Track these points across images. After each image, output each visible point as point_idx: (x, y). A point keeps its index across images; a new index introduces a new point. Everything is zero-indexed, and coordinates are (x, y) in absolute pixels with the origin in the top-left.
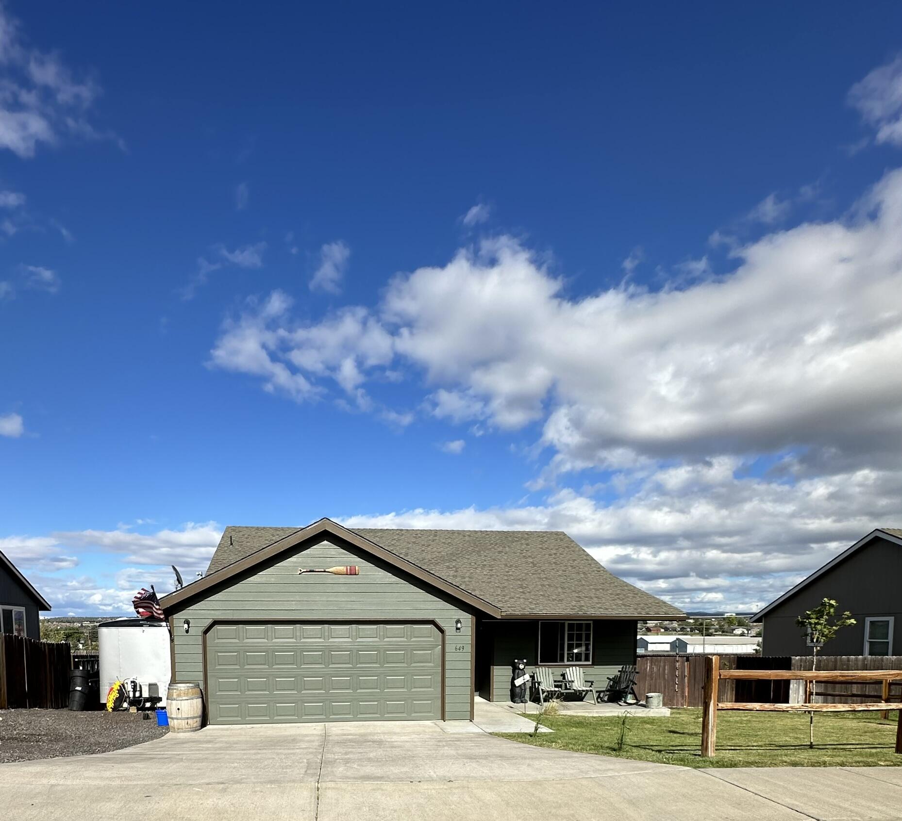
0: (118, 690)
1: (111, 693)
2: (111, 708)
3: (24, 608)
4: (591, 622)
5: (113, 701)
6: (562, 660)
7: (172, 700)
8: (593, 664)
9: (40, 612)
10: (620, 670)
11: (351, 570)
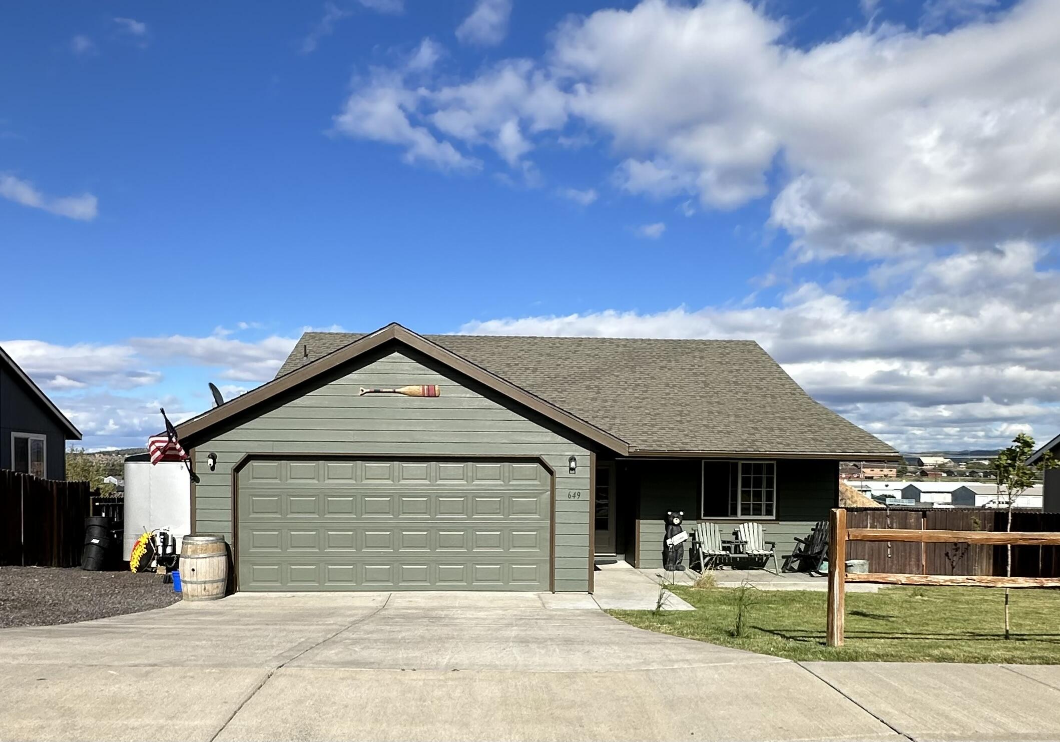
0: (146, 544)
1: (136, 548)
2: (136, 568)
3: (45, 436)
4: (775, 462)
5: (139, 559)
6: (735, 513)
7: (186, 558)
8: (778, 519)
9: (66, 441)
10: (814, 527)
11: (428, 390)
